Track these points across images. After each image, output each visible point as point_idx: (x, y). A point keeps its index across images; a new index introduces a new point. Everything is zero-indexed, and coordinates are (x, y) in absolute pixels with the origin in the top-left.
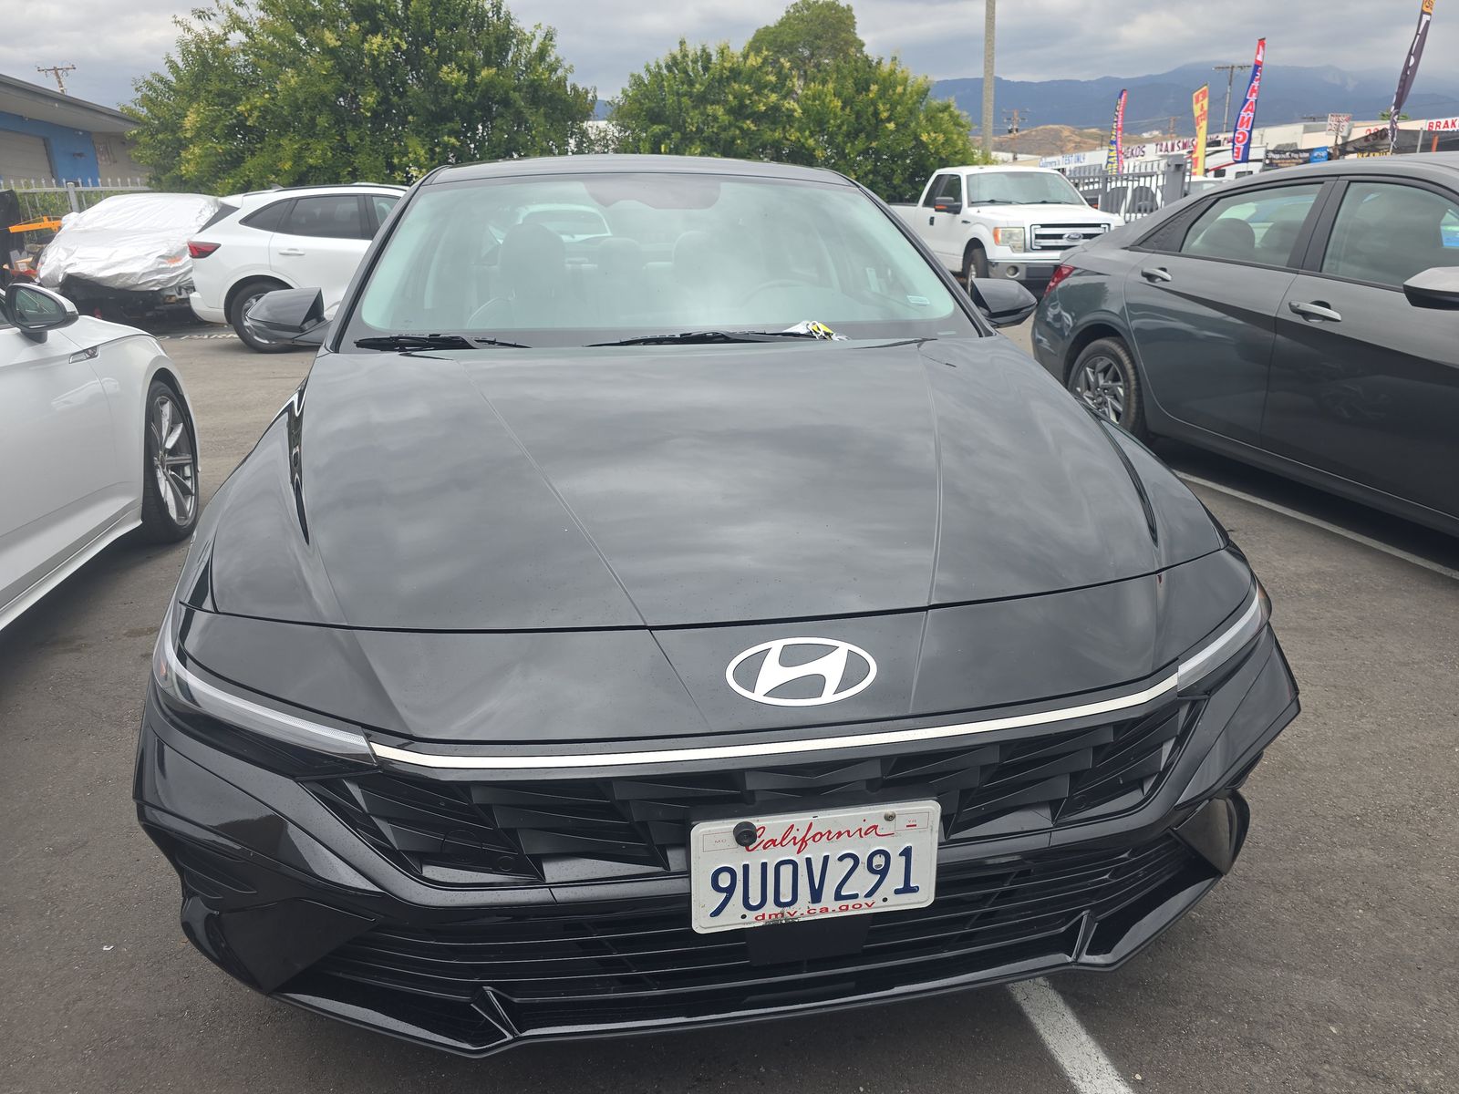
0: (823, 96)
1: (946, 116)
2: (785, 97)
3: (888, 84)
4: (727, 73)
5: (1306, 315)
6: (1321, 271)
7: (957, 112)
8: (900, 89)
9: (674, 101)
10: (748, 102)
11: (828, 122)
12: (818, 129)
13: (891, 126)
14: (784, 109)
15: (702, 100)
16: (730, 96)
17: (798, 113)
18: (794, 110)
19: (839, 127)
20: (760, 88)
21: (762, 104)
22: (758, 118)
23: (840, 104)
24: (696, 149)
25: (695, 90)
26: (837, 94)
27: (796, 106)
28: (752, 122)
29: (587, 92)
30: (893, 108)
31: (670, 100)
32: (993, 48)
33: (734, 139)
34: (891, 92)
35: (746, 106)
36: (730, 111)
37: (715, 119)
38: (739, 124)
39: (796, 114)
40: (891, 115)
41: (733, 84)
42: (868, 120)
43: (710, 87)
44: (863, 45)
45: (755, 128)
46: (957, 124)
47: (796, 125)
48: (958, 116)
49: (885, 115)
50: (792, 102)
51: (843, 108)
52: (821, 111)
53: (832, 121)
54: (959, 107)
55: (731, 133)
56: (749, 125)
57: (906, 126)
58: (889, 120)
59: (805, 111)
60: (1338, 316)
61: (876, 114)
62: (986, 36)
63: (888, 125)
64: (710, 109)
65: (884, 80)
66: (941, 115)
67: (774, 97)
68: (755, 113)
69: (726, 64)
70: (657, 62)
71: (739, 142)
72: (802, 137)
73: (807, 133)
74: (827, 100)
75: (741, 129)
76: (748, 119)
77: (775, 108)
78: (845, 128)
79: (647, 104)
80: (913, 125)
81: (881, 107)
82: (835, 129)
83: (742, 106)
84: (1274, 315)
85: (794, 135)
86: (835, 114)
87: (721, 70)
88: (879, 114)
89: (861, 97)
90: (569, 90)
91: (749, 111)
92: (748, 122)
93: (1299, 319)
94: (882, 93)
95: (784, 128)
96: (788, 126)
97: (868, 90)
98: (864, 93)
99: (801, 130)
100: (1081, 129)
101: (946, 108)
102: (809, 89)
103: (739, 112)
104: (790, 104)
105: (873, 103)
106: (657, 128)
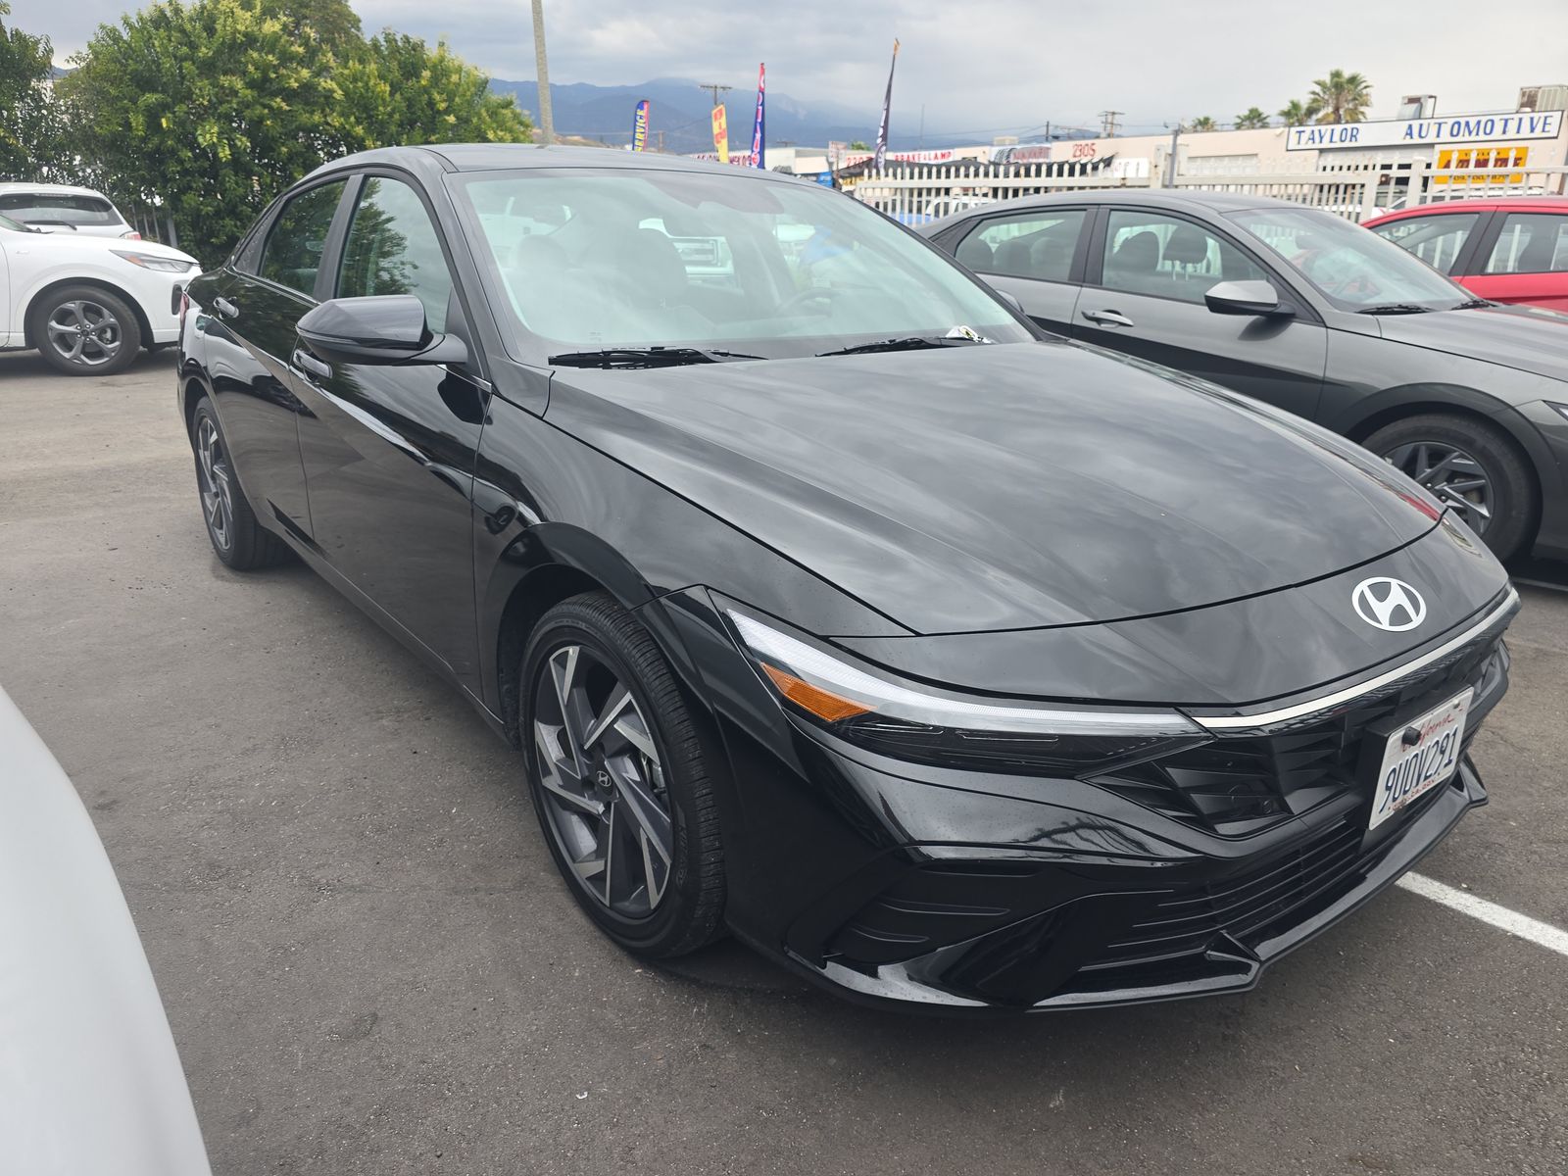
0: (365, 78)
1: (507, 112)
2: (318, 74)
3: (441, 71)
4: (240, 38)
5: (1099, 321)
6: (1101, 284)
7: (518, 110)
8: (454, 78)
9: (172, 65)
10: (273, 76)
11: (377, 108)
12: (364, 115)
13: (451, 119)
14: (320, 88)
15: (208, 68)
16: (250, 66)
17: (339, 95)
18: (332, 91)
19: (391, 115)
20: (286, 58)
21: (292, 80)
22: (289, 95)
23: (388, 89)
24: (212, 128)
25: (200, 54)
26: (381, 77)
27: (335, 86)
28: (283, 100)
29: (37, 42)
30: (450, 99)
31: (167, 63)
32: (544, 45)
33: (261, 120)
34: (444, 81)
35: (271, 80)
36: (251, 85)
37: (234, 93)
38: (266, 101)
39: (335, 95)
40: (449, 106)
41: (251, 52)
42: (423, 110)
43: (218, 52)
44: (360, 21)
45: (288, 108)
46: (521, 123)
47: (338, 108)
48: (520, 114)
49: (442, 106)
50: (329, 81)
51: (392, 94)
52: (365, 95)
53: (381, 108)
54: (522, 106)
55: (257, 112)
56: (278, 102)
57: (467, 121)
58: (447, 111)
59: (346, 94)
60: (1129, 322)
61: (431, 104)
62: (535, 31)
63: (447, 118)
64: (225, 80)
65: (435, 66)
66: (504, 111)
67: (305, 73)
68: (284, 89)
69: (239, 27)
70: (139, 14)
71: (268, 122)
72: (347, 123)
73: (352, 119)
74: (372, 83)
75: (270, 108)
76: (276, 96)
77: (307, 88)
78: (397, 116)
79: (132, 66)
80: (475, 120)
81: (437, 97)
82: (386, 117)
83: (266, 79)
84: (1069, 322)
85: (336, 120)
86: (384, 100)
87: (233, 33)
88: (435, 104)
89: (410, 83)
90: (9, 35)
91: (275, 86)
92: (278, 100)
93: (1093, 325)
94: (435, 80)
95: (323, 111)
96: (328, 110)
97: (418, 76)
98: (414, 79)
99: (342, 114)
100: (565, 136)
101: (508, 104)
102: (346, 68)
103: (262, 86)
104: (326, 84)
105: (426, 90)
106: (151, 98)
